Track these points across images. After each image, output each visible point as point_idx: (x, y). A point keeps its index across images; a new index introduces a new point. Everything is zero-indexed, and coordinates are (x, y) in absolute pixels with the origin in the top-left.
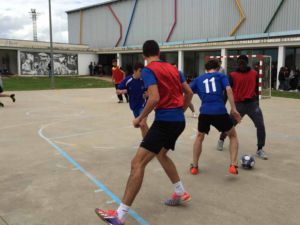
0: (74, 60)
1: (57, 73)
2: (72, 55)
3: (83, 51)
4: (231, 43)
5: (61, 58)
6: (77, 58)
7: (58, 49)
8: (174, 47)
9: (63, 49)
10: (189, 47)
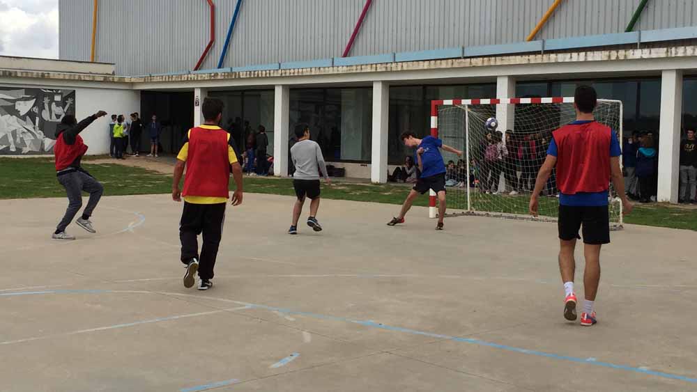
0: (63, 109)
1: (8, 148)
2: (59, 94)
3: (92, 82)
4: (524, 60)
5: (22, 102)
6: (74, 102)
7: (13, 75)
8: (358, 71)
9: (30, 76)
10: (403, 72)
